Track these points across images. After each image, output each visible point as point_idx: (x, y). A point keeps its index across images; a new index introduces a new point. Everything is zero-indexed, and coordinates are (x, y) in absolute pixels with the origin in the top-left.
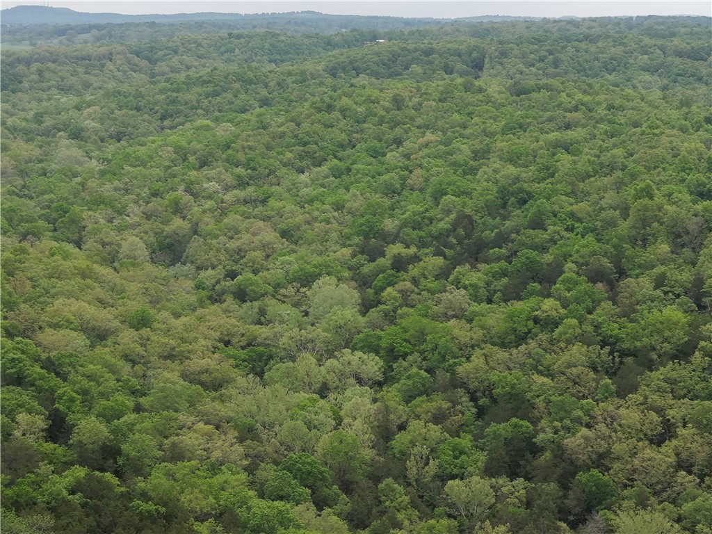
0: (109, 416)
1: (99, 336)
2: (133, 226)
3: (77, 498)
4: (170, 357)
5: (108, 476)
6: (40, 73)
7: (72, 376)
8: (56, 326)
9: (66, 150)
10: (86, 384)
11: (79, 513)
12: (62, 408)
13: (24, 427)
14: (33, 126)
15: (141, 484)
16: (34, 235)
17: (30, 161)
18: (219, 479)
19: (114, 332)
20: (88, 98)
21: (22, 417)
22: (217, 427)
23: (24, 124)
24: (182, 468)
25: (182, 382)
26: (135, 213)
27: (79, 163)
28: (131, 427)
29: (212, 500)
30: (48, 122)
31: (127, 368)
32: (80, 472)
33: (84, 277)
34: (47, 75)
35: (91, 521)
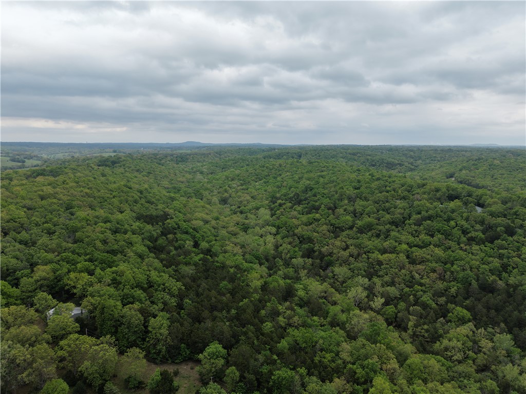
0: (209, 242)
1: (206, 222)
2: (215, 195)
4: (224, 227)
5: (208, 257)
6: (193, 158)
7: (200, 232)
8: (196, 220)
9: (199, 176)
10: (203, 234)
11: (201, 266)
12: (197, 240)
13: (188, 244)
14: (191, 170)
15: (216, 259)
16: (191, 197)
17: (190, 179)
18: (236, 258)
19: (210, 221)
20: (205, 164)
21: (187, 242)
22: (235, 245)
24: (227, 255)
25: (227, 234)
26: (215, 192)
27: (202, 180)
28: (214, 245)
29: (234, 263)
30: (195, 170)
31: (213, 230)
32: (202, 256)
33: (203, 208)
34: (194, 158)
35: (204, 268)
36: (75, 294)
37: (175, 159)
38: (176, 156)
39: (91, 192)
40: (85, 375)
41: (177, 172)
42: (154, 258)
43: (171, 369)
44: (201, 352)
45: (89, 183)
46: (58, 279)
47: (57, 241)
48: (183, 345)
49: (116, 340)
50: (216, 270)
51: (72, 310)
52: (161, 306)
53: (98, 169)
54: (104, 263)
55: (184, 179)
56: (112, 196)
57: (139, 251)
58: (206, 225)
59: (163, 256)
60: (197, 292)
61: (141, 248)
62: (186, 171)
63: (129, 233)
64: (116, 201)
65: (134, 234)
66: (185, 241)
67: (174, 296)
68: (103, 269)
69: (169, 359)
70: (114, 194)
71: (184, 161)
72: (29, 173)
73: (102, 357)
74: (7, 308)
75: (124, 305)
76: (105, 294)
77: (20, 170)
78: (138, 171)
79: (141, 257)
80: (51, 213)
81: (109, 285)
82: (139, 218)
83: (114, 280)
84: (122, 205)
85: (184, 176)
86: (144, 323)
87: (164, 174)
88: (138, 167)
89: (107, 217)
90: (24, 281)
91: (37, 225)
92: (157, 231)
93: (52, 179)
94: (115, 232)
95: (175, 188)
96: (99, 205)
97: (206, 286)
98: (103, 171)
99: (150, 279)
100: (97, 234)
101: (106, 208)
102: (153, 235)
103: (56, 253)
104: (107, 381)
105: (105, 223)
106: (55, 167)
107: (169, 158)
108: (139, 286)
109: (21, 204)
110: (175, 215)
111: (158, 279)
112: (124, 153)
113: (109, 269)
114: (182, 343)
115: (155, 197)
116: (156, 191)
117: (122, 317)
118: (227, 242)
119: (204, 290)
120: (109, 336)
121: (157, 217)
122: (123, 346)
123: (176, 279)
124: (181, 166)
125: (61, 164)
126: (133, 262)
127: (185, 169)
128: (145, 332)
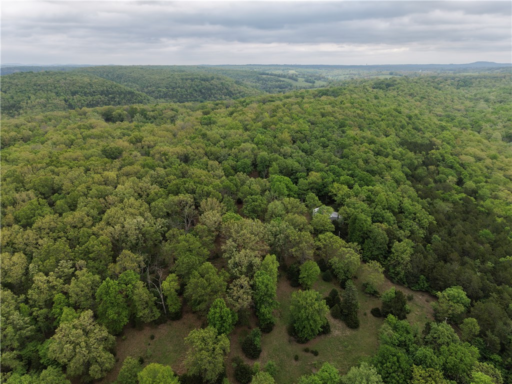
0: (476, 182)
1: (479, 159)
2: (498, 129)
3: (461, 202)
4: (501, 169)
5: (472, 198)
6: (479, 82)
7: (468, 169)
8: (466, 155)
9: (482, 105)
10: (471, 172)
11: (461, 206)
12: (462, 177)
13: (450, 179)
14: (473, 97)
15: (482, 203)
16: (466, 128)
17: (470, 107)
18: (508, 207)
19: (484, 159)
20: (494, 89)
21: (450, 177)
23: (470, 96)
24: (497, 202)
25: (503, 177)
26: (500, 125)
27: (485, 109)
28: (483, 187)
29: (504, 212)
30: (478, 96)
31: (485, 170)
32: (464, 195)
33: (478, 142)
34: (481, 82)
35: (464, 209)
36: (336, 201)
37: (456, 83)
38: (458, 79)
39: (363, 113)
40: (333, 267)
41: (456, 98)
42: (410, 186)
43: (406, 293)
44: (442, 289)
45: (363, 104)
46: (325, 186)
47: (329, 154)
48: (422, 276)
49: (361, 249)
50: (478, 215)
51: (330, 213)
52: (408, 233)
53: (373, 91)
54: (363, 180)
55: (462, 107)
56: (380, 119)
57: (397, 176)
58: (478, 163)
59: (420, 186)
60: (450, 231)
61: (399, 174)
62: (467, 98)
63: (391, 157)
64: (383, 124)
65: (394, 158)
66: (447, 176)
67: (423, 228)
68: (361, 186)
69: (406, 283)
70: (383, 117)
71: (467, 86)
72: (316, 92)
73: (348, 258)
74: (288, 199)
75: (373, 222)
76: (359, 208)
77: (310, 90)
78: (411, 95)
79: (397, 182)
80: (328, 129)
81: (363, 201)
82: (402, 144)
83: (368, 197)
84: (388, 128)
85: (462, 103)
86: (389, 244)
87: (439, 100)
88: (412, 91)
89: (372, 138)
90: (301, 181)
91: (316, 138)
92: (419, 160)
93: (332, 98)
94: (378, 153)
95: (448, 116)
96: (368, 126)
97: (462, 228)
98: (377, 93)
99: (402, 205)
100: (361, 153)
101: (373, 130)
102: (414, 163)
103: (326, 164)
104: (349, 279)
105: (369, 144)
106: (337, 87)
107: (449, 82)
108: (390, 208)
109: (307, 119)
110: (442, 146)
111: (410, 207)
112: (400, 76)
113: (366, 187)
114: (422, 274)
115: (423, 124)
116: (427, 118)
117: (370, 232)
118: (500, 187)
119: (458, 231)
120: (356, 244)
121: (422, 145)
122: (367, 256)
123: (428, 211)
124: (462, 91)
125: (342, 86)
126: (389, 185)
127: (466, 96)
128: (387, 251)
